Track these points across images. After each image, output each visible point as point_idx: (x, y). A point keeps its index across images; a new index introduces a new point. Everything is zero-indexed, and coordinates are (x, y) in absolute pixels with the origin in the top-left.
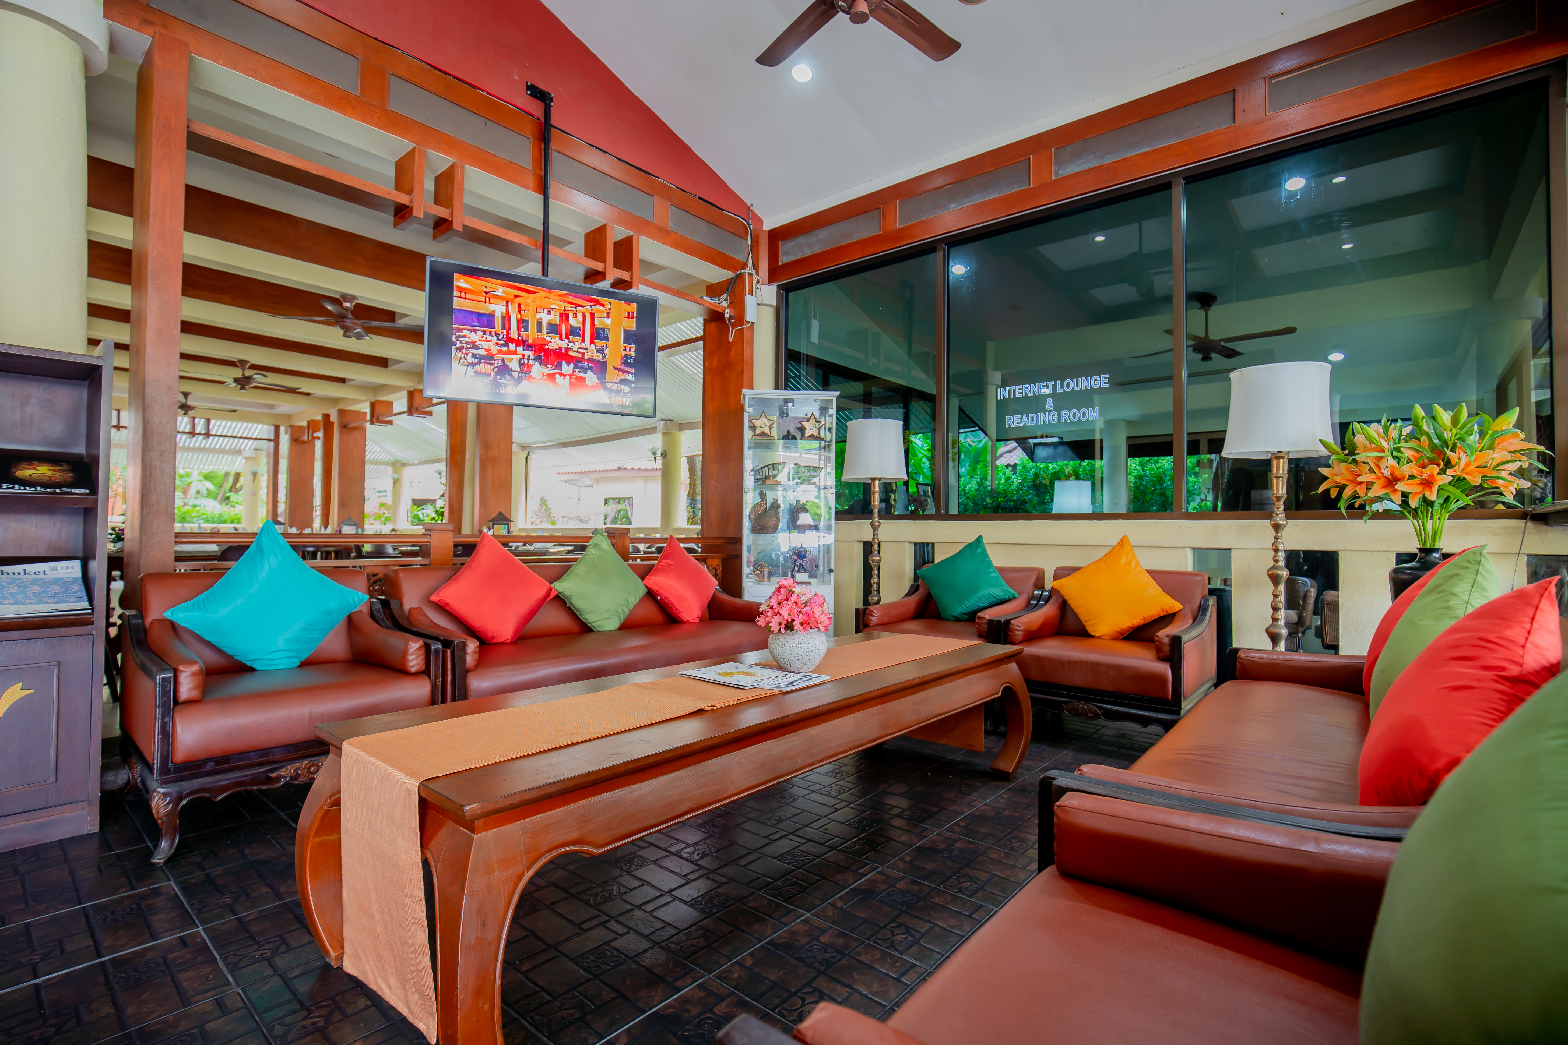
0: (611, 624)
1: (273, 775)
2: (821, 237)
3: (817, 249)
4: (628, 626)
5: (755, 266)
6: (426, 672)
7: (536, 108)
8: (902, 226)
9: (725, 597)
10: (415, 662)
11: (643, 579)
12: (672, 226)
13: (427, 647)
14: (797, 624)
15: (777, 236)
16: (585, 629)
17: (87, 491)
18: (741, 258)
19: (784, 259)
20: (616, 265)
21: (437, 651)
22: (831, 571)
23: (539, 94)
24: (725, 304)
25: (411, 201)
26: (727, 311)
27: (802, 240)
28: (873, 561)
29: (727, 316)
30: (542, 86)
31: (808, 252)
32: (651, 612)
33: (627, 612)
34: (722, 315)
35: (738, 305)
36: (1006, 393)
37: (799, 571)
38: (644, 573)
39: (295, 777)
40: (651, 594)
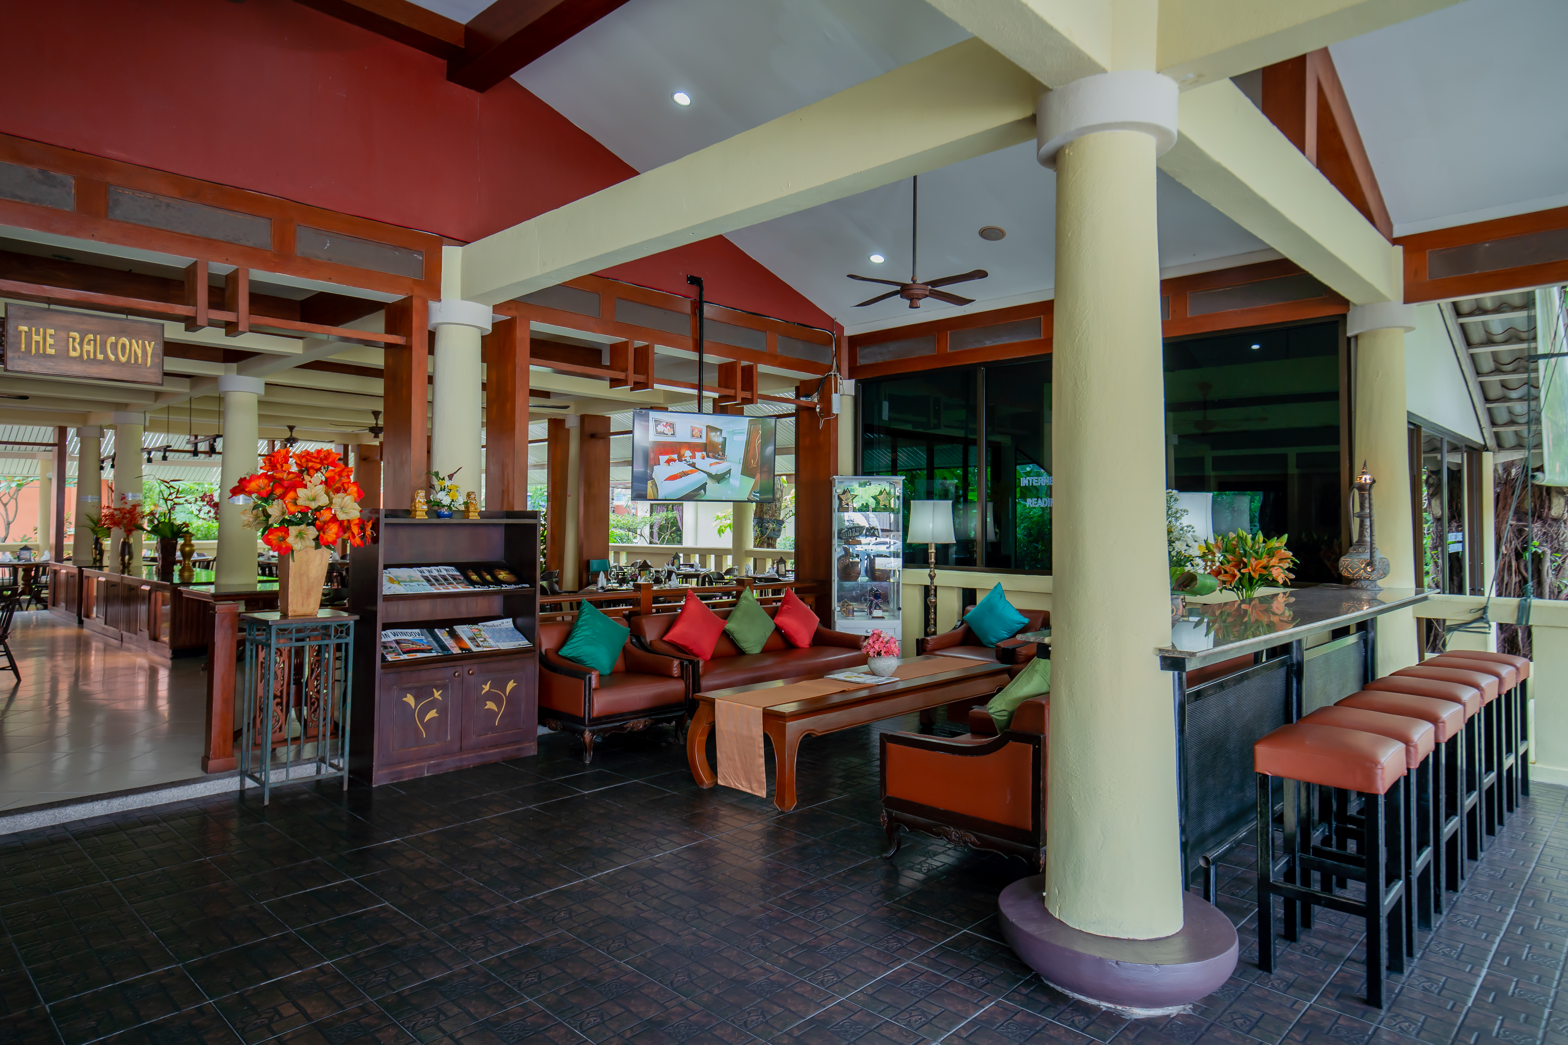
0: (757, 650)
1: (625, 726)
2: (890, 349)
3: (888, 358)
4: (767, 651)
5: (839, 369)
6: (681, 677)
7: (693, 291)
8: (951, 351)
9: (823, 628)
10: (676, 672)
11: (773, 619)
12: (779, 351)
13: (681, 664)
14: (883, 653)
15: (856, 342)
16: (740, 652)
17: (528, 586)
18: (827, 362)
19: (861, 362)
20: (743, 389)
21: (686, 665)
22: (899, 609)
23: (695, 281)
24: (816, 400)
25: (627, 376)
26: (818, 406)
27: (875, 349)
28: (931, 602)
29: (818, 410)
30: (696, 275)
31: (880, 359)
32: (779, 642)
33: (765, 641)
34: (815, 409)
35: (827, 402)
36: (1027, 482)
37: (875, 609)
38: (773, 614)
39: (632, 728)
40: (778, 629)
